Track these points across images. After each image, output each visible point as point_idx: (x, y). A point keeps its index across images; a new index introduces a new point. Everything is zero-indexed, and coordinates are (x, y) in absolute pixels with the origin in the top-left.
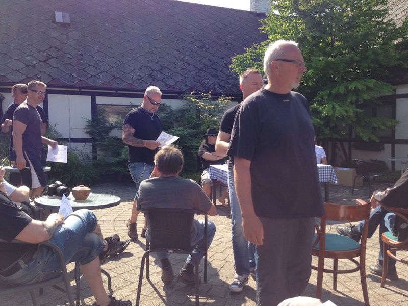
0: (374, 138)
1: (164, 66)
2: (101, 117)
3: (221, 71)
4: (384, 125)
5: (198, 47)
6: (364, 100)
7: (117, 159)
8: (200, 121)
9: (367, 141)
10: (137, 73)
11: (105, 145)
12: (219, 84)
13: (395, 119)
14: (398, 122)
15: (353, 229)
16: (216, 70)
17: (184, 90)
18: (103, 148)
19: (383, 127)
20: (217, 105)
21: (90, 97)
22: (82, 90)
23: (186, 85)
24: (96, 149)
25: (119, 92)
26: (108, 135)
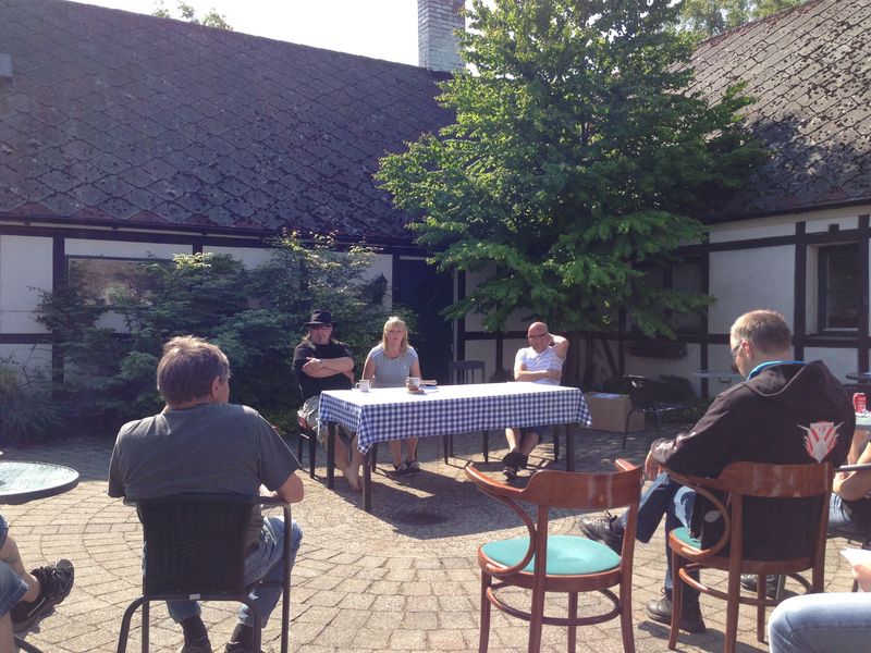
0: (667, 332)
1: (228, 174)
2: (78, 284)
3: (356, 189)
4: (685, 304)
5: (306, 137)
6: (648, 254)
7: (111, 381)
8: (308, 294)
9: (654, 337)
10: (167, 187)
11: (83, 349)
12: (351, 217)
13: (707, 293)
14: (713, 300)
15: (613, 524)
16: (346, 186)
17: (274, 227)
18: (76, 356)
19: (683, 309)
20: (346, 262)
21: (52, 239)
22: (32, 224)
23: (278, 218)
24: (61, 359)
25: (120, 229)
26: (91, 325)
